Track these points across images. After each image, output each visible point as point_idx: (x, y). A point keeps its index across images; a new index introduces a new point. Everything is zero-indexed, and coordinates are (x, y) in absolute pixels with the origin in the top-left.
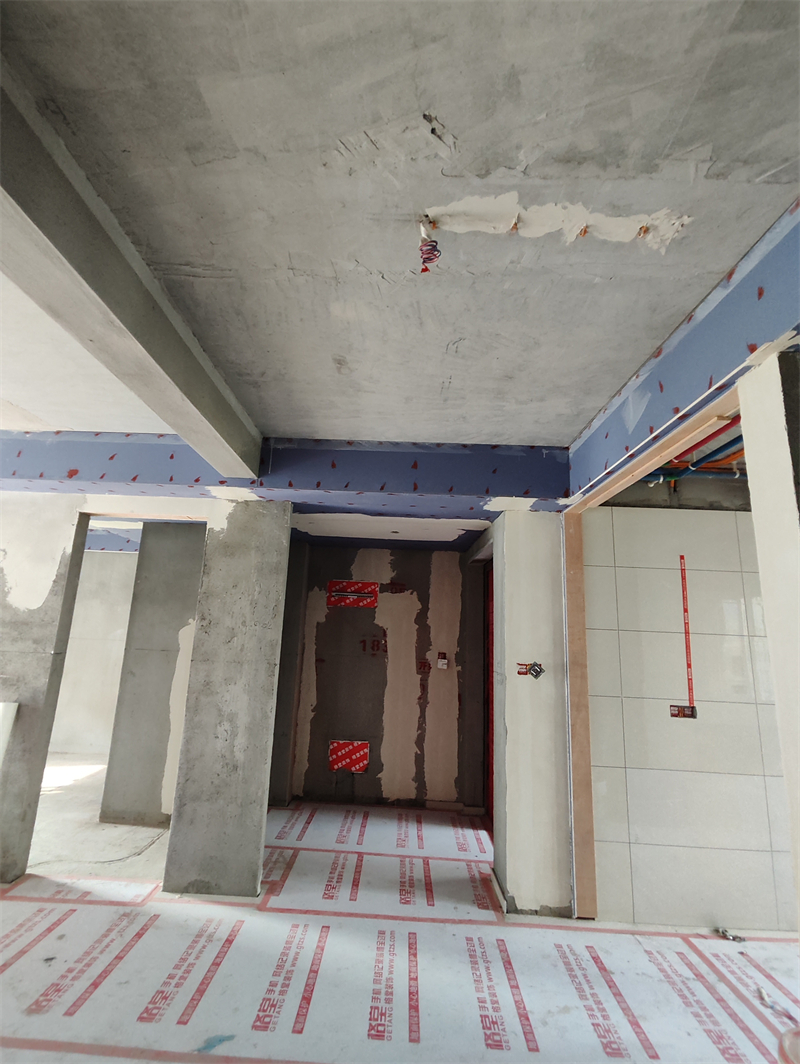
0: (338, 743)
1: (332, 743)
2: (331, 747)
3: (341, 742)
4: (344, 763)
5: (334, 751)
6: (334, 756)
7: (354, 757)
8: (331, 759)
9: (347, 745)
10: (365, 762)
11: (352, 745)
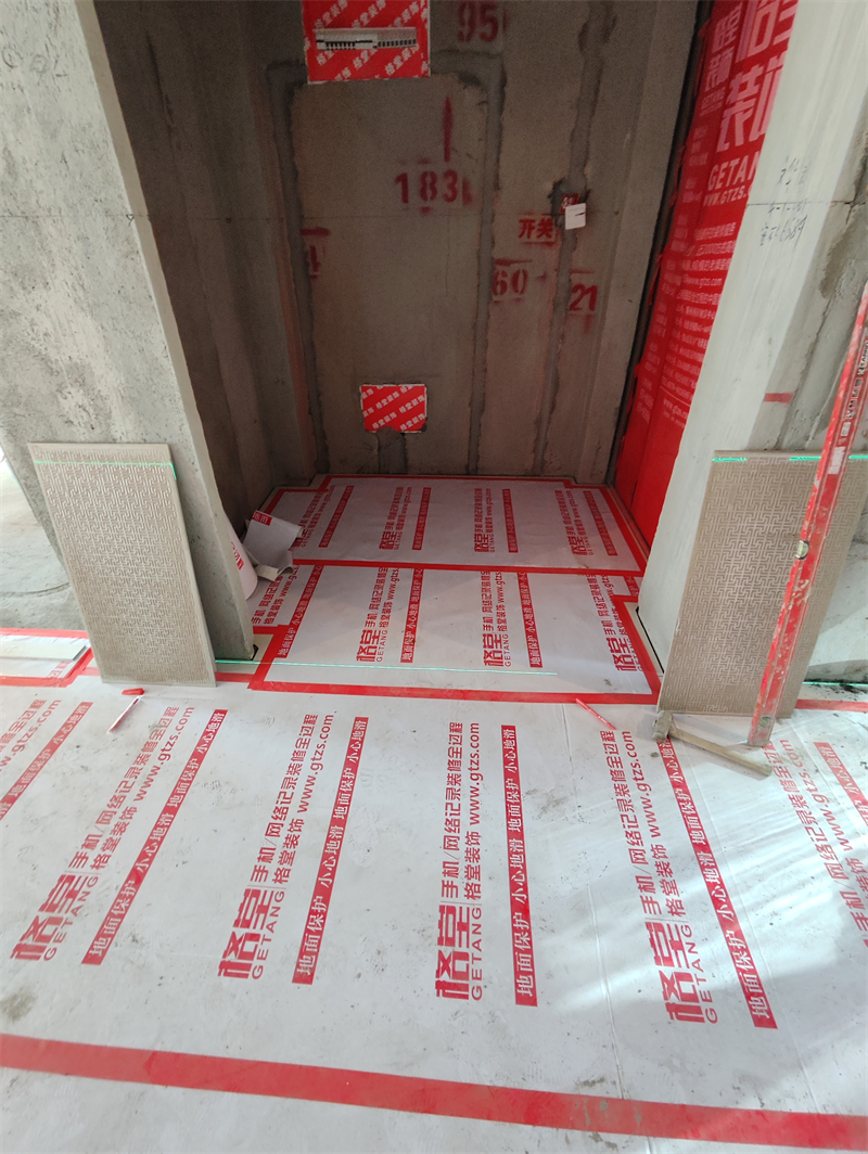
0: (374, 389)
1: (365, 389)
2: (364, 396)
3: (379, 387)
4: (387, 419)
5: (370, 402)
6: (371, 410)
7: (402, 410)
8: (365, 414)
9: (390, 391)
10: (422, 416)
11: (398, 390)
